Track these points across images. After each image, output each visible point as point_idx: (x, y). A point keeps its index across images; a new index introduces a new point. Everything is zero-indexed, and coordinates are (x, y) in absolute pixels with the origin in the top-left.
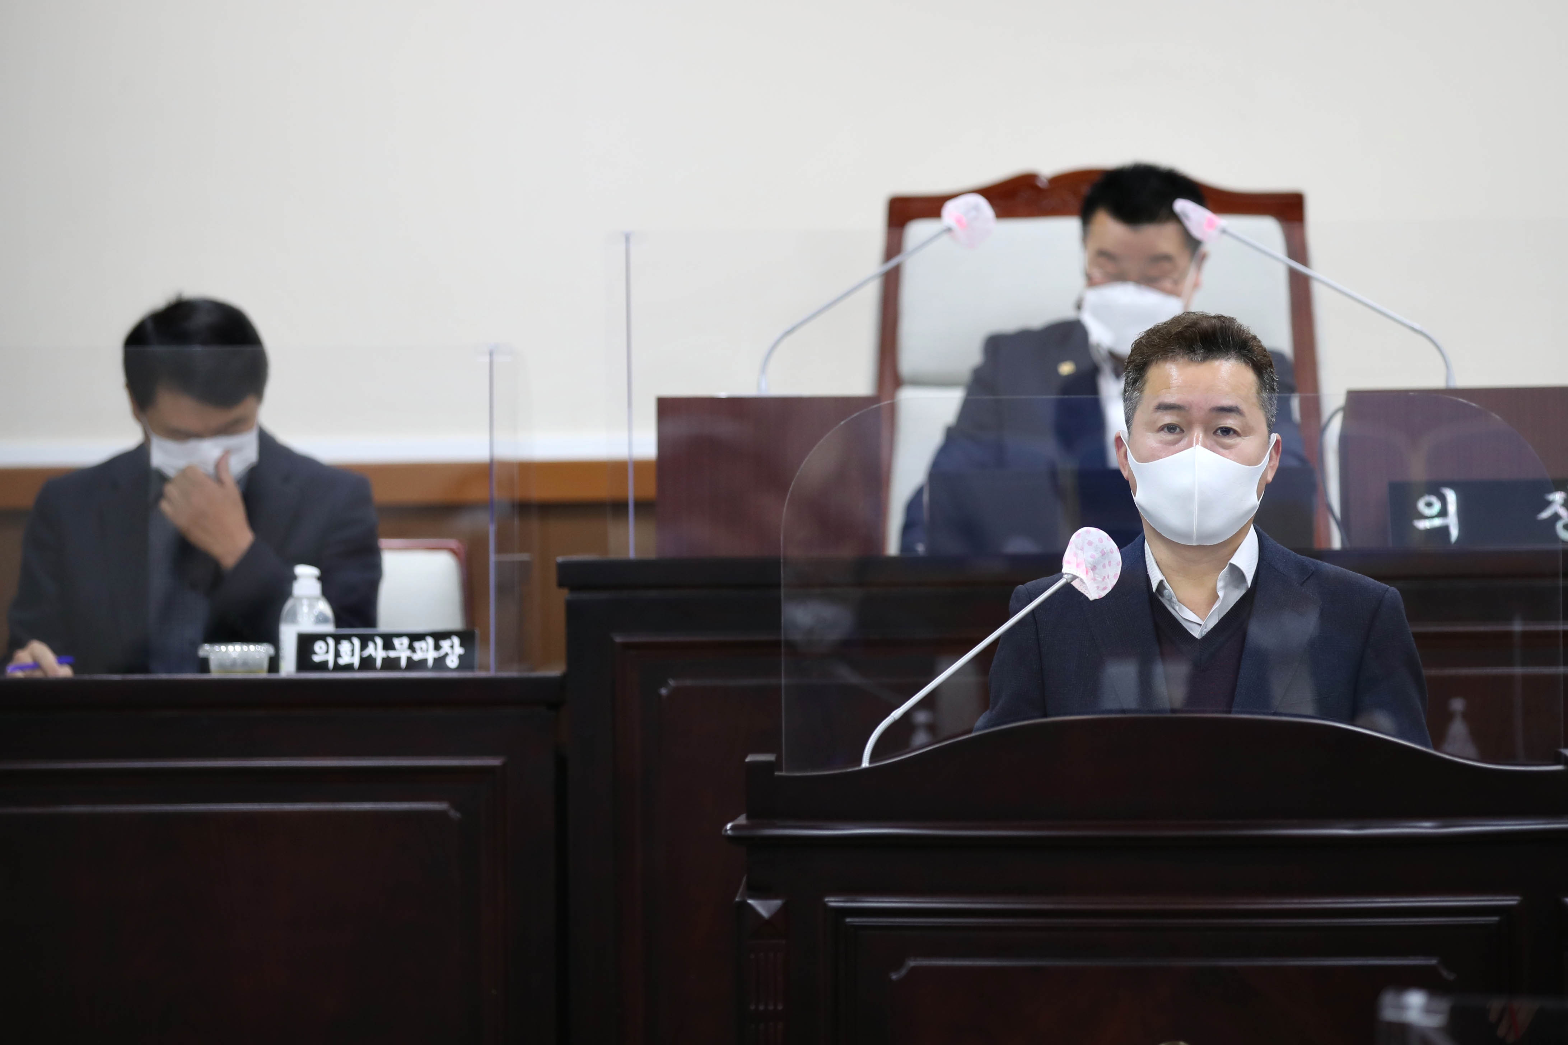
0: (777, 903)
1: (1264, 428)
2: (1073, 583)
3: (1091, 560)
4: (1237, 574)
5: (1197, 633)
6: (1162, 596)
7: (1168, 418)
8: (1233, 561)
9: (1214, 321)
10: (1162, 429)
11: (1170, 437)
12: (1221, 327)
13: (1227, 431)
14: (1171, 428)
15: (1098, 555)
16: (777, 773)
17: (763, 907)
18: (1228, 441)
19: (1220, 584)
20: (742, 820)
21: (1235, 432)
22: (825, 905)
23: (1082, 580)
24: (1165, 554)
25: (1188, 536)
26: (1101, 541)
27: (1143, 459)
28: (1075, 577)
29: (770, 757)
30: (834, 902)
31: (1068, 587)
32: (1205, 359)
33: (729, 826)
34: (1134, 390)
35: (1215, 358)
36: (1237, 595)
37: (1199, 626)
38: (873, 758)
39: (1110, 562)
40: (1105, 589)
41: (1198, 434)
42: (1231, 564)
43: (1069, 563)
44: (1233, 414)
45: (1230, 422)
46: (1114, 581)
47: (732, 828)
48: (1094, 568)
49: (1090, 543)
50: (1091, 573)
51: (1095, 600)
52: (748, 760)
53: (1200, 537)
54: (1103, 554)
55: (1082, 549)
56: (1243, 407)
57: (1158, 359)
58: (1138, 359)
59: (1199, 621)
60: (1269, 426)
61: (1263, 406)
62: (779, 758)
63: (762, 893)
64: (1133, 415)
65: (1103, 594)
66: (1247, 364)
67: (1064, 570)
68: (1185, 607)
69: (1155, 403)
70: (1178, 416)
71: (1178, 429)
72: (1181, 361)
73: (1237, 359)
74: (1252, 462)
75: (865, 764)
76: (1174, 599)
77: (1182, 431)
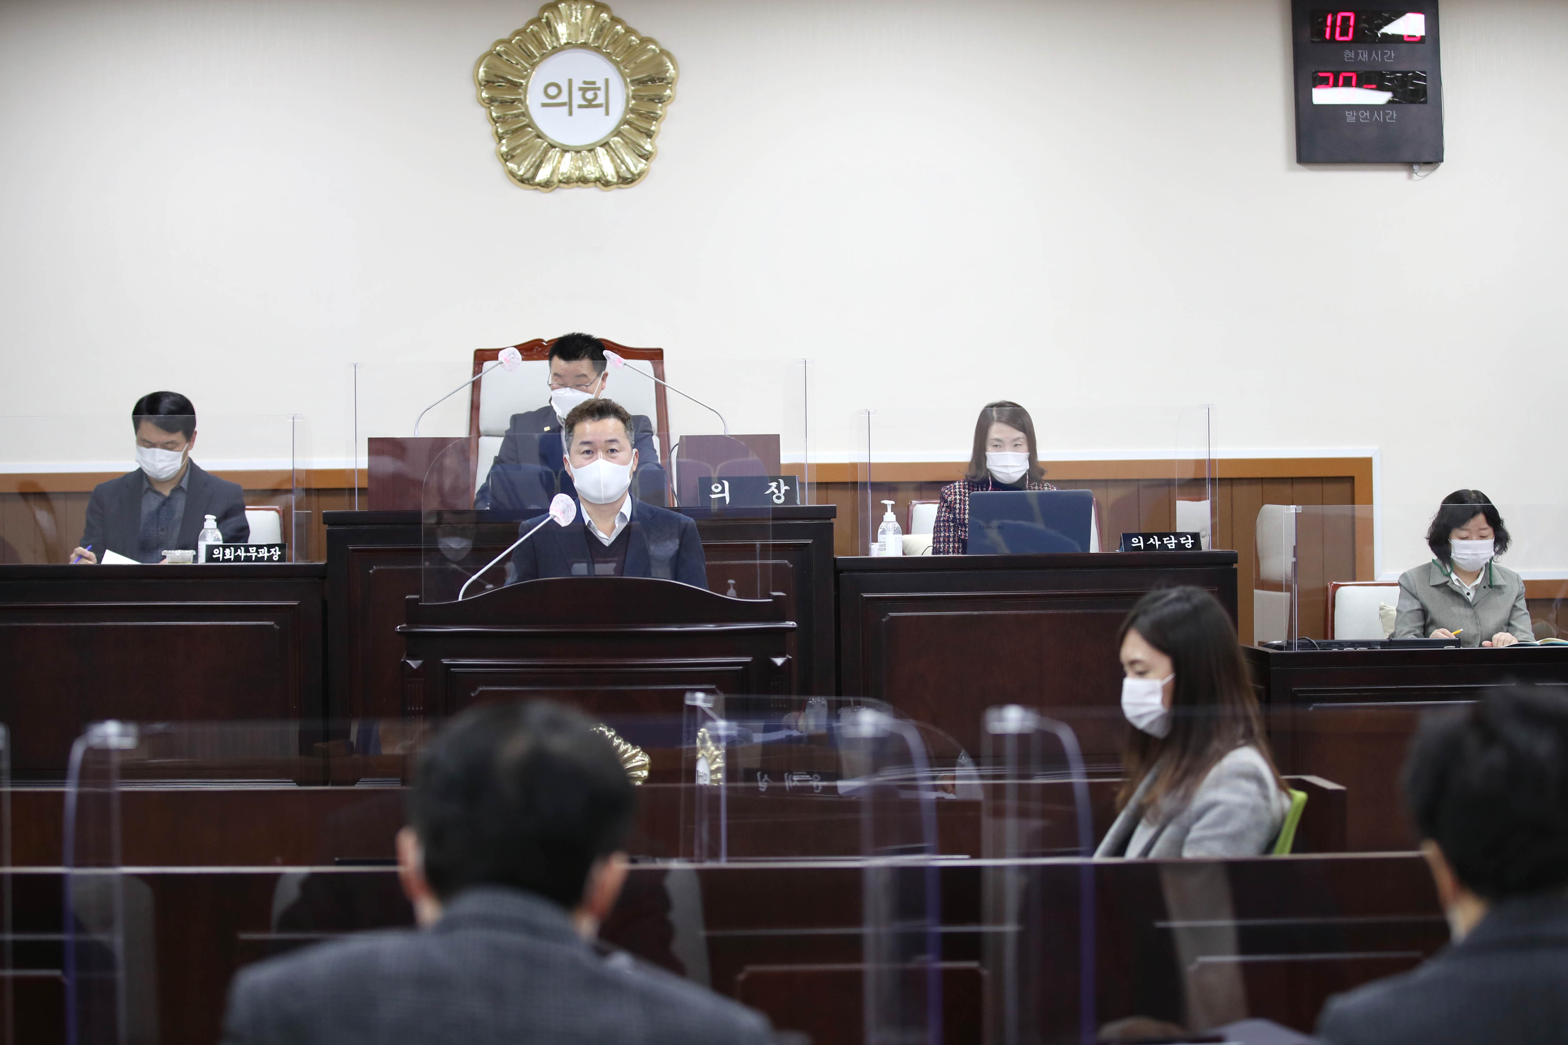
0: (420, 662)
1: (630, 447)
2: (554, 519)
3: (562, 509)
4: (623, 516)
5: (607, 543)
6: (590, 527)
7: (586, 448)
8: (622, 510)
9: (602, 402)
10: (583, 453)
11: (587, 456)
12: (605, 404)
13: (612, 451)
14: (588, 452)
15: (566, 507)
16: (420, 604)
17: (414, 664)
18: (613, 455)
19: (616, 521)
20: (405, 625)
21: (616, 450)
22: (441, 662)
23: (558, 518)
24: (590, 509)
25: (600, 499)
26: (567, 500)
27: (576, 467)
28: (555, 516)
29: (418, 597)
30: (445, 661)
31: (552, 521)
32: (599, 420)
33: (398, 627)
34: (569, 436)
35: (604, 418)
36: (624, 525)
37: (607, 540)
38: (463, 597)
39: (571, 510)
40: (569, 521)
41: (600, 454)
42: (621, 512)
43: (552, 510)
44: (614, 443)
45: (614, 446)
46: (573, 518)
47: (399, 628)
48: (564, 512)
49: (562, 501)
50: (562, 514)
51: (565, 527)
52: (406, 597)
53: (606, 499)
54: (568, 506)
55: (558, 504)
56: (619, 438)
57: (578, 421)
58: (570, 422)
59: (608, 538)
60: (631, 446)
61: (628, 437)
62: (421, 597)
63: (413, 657)
64: (570, 448)
65: (568, 524)
66: (618, 419)
67: (550, 513)
68: (601, 532)
69: (579, 441)
70: (590, 446)
71: (591, 452)
72: (590, 421)
73: (614, 418)
74: (625, 463)
75: (460, 599)
76: (596, 528)
77: (593, 453)
